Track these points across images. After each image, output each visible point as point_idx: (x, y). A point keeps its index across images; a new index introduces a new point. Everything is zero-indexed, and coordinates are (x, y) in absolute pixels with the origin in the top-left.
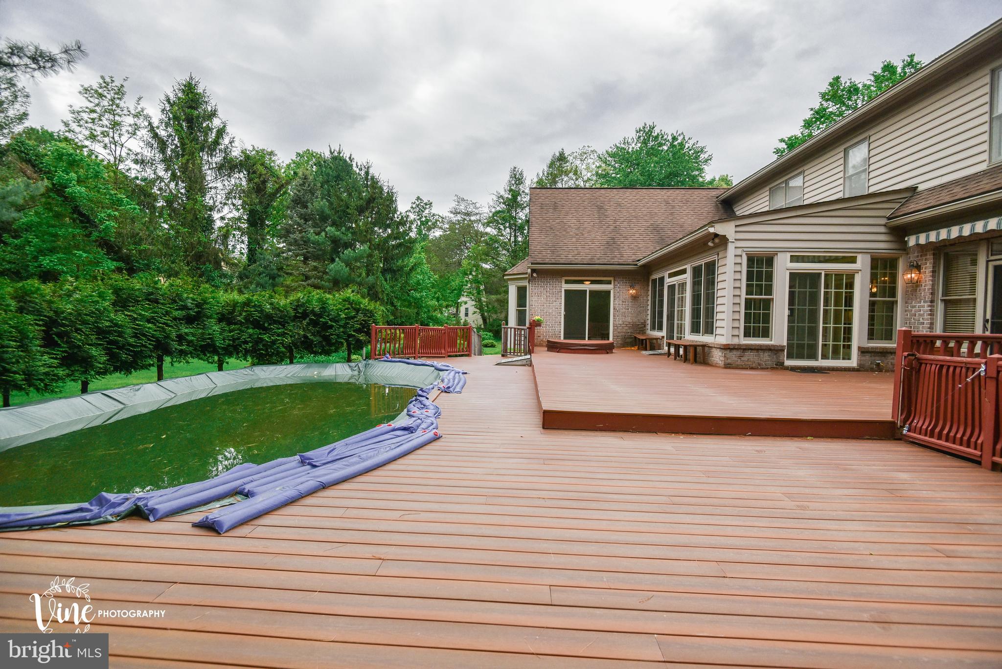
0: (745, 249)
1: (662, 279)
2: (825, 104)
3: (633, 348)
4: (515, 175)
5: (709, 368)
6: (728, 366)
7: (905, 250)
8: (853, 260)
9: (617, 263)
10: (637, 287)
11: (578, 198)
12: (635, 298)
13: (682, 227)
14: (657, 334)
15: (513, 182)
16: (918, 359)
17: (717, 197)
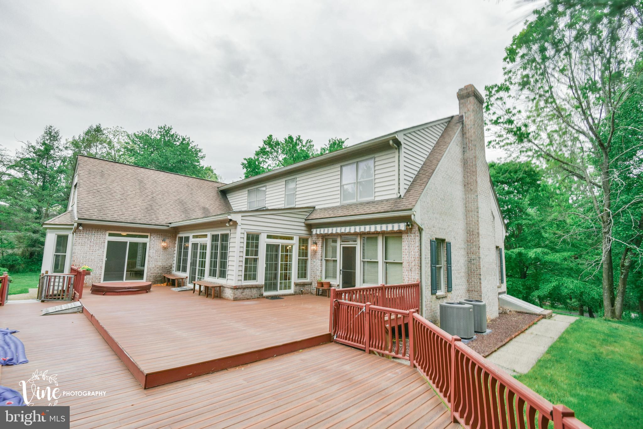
0: (246, 230)
1: (187, 239)
2: (265, 146)
3: (162, 285)
4: (50, 133)
5: (225, 302)
6: (235, 299)
7: (311, 235)
8: (291, 238)
9: (154, 224)
10: (167, 241)
11: (123, 171)
12: (165, 248)
13: (198, 203)
14: (181, 275)
15: (48, 138)
16: (338, 302)
17: (218, 188)
